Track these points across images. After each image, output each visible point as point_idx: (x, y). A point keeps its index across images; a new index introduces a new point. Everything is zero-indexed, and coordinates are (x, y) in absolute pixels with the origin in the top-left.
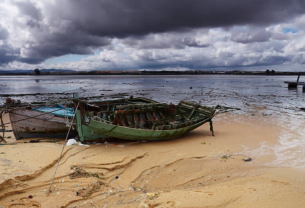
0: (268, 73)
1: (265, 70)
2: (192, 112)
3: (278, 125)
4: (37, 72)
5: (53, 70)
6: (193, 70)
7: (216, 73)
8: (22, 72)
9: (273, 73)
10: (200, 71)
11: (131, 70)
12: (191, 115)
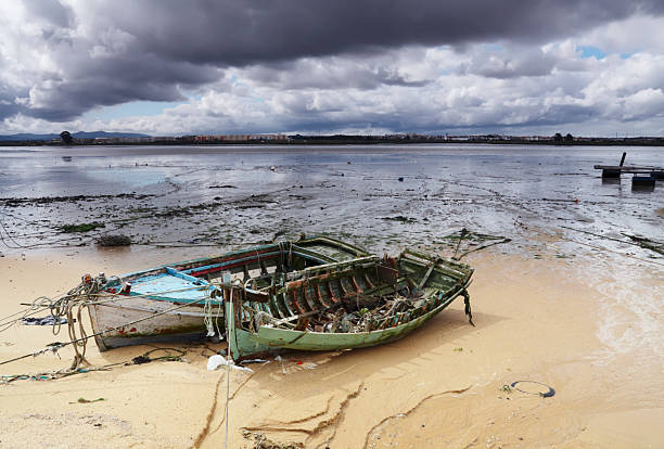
0: (559, 141)
1: (553, 135)
2: (428, 274)
3: (591, 286)
4: (67, 140)
5: (101, 133)
6: (403, 134)
7: (450, 141)
8: (34, 138)
9: (569, 141)
10: (415, 136)
11: (269, 135)
12: (425, 279)
